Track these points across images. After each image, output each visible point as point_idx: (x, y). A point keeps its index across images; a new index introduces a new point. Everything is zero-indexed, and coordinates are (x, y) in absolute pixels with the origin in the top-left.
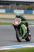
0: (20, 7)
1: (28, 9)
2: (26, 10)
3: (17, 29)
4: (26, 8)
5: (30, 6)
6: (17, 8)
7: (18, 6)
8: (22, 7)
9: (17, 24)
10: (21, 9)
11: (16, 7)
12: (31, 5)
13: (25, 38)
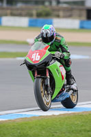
0: (18, 9)
1: (39, 15)
2: (35, 17)
3: (38, 74)
4: (34, 12)
5: (46, 7)
6: (9, 12)
7: (14, 7)
8: (22, 9)
9: (36, 61)
10: (20, 15)
11: (7, 9)
12: (47, 4)
13: (61, 99)
